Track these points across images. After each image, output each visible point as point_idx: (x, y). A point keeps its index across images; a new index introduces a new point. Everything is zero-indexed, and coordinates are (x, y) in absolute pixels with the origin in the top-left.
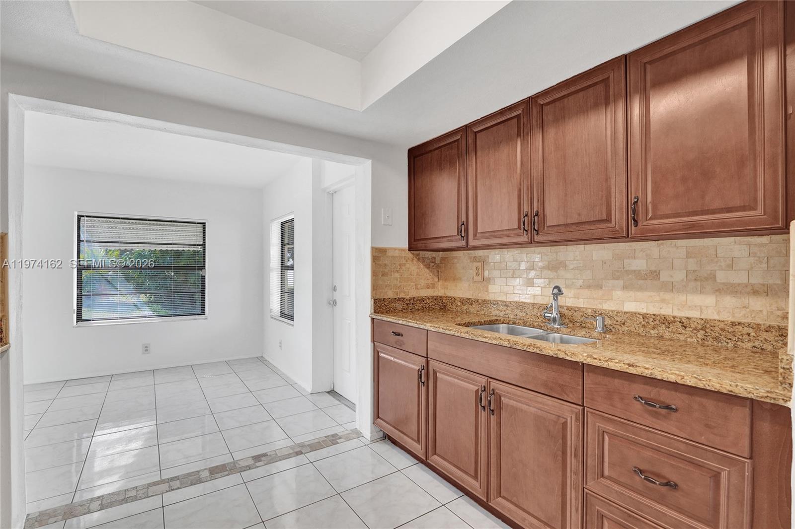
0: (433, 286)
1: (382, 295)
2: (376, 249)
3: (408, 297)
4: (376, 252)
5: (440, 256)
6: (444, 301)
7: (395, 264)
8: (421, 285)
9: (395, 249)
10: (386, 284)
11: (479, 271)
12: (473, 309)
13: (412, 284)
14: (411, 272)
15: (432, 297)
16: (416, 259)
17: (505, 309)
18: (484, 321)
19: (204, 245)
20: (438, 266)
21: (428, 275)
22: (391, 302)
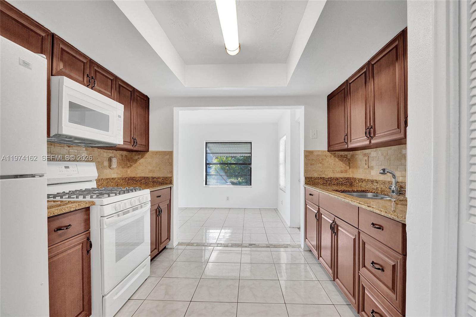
0: (346, 171)
1: (310, 175)
2: (307, 151)
3: (327, 177)
4: (306, 153)
5: (351, 154)
6: (351, 180)
7: (319, 159)
8: (337, 171)
9: (319, 151)
10: (313, 169)
11: (367, 162)
12: (363, 184)
13: (330, 170)
14: (330, 163)
15: (345, 178)
16: (333, 156)
17: (376, 185)
18: (357, 190)
19: (251, 153)
20: (349, 160)
21: (342, 165)
22: (316, 179)
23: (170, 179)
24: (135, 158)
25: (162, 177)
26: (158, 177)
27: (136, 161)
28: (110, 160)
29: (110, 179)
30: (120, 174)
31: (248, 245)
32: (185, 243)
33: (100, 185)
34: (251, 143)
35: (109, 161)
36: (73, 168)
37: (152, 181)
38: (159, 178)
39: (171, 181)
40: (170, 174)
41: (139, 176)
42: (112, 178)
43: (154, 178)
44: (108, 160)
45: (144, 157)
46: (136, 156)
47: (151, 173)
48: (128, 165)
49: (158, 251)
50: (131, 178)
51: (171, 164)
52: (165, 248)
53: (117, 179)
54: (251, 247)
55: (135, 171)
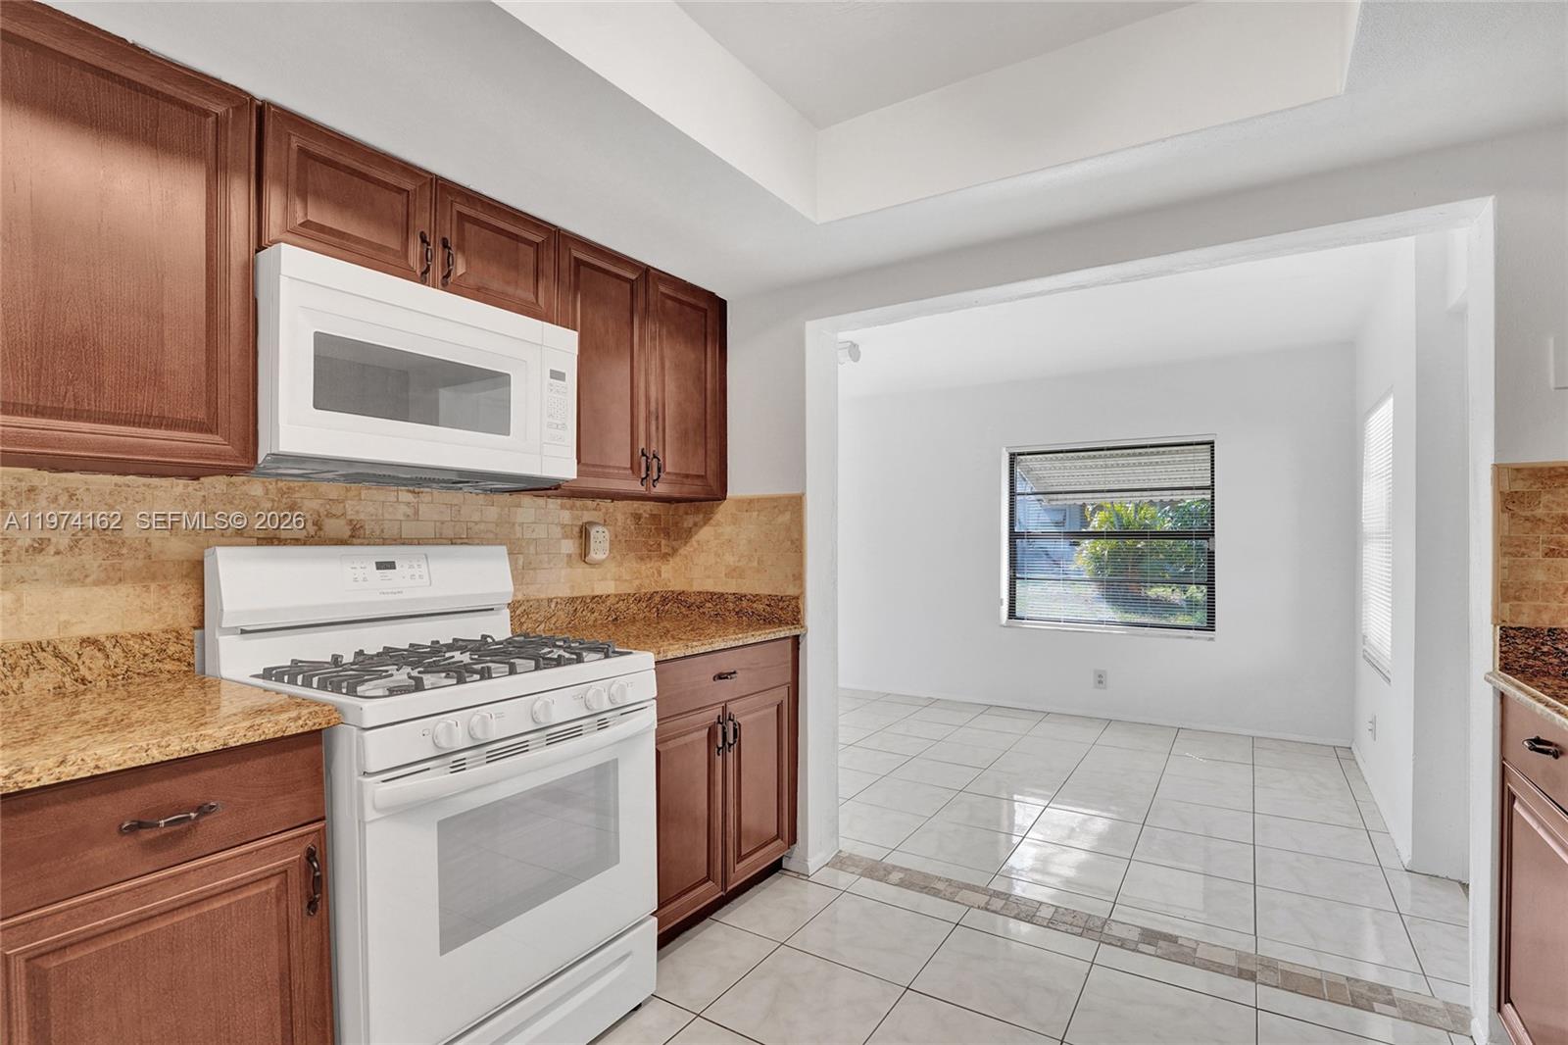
2: (1511, 469)
19: (1212, 488)
23: (793, 602)
24: (685, 525)
25: (765, 597)
26: (754, 593)
27: (690, 533)
28: (584, 534)
29: (583, 599)
30: (630, 582)
31: (1134, 935)
32: (862, 859)
33: (541, 622)
34: (1211, 443)
35: (581, 537)
36: (411, 567)
37: (734, 609)
38: (757, 598)
39: (798, 612)
40: (795, 586)
41: (696, 587)
42: (594, 598)
43: (739, 597)
44: (577, 535)
45: (712, 521)
46: (688, 517)
47: (733, 578)
48: (664, 550)
49: (724, 888)
50: (675, 595)
51: (796, 546)
52: (776, 867)
53: (612, 600)
54: (1151, 949)
55: (686, 569)
